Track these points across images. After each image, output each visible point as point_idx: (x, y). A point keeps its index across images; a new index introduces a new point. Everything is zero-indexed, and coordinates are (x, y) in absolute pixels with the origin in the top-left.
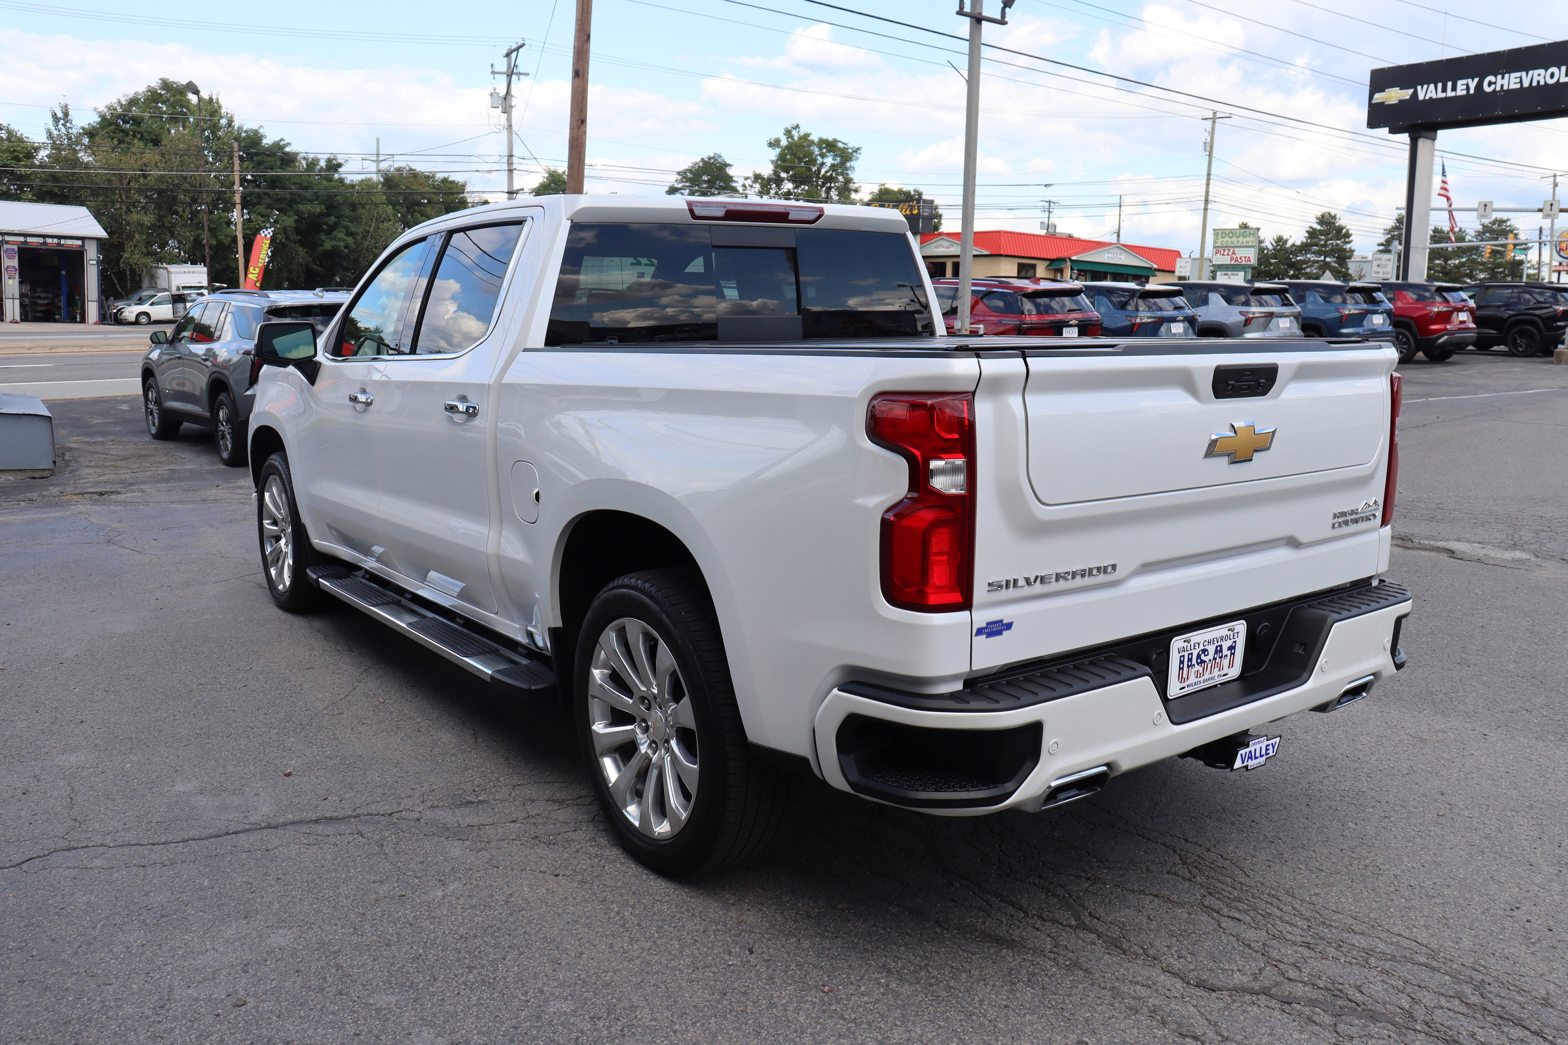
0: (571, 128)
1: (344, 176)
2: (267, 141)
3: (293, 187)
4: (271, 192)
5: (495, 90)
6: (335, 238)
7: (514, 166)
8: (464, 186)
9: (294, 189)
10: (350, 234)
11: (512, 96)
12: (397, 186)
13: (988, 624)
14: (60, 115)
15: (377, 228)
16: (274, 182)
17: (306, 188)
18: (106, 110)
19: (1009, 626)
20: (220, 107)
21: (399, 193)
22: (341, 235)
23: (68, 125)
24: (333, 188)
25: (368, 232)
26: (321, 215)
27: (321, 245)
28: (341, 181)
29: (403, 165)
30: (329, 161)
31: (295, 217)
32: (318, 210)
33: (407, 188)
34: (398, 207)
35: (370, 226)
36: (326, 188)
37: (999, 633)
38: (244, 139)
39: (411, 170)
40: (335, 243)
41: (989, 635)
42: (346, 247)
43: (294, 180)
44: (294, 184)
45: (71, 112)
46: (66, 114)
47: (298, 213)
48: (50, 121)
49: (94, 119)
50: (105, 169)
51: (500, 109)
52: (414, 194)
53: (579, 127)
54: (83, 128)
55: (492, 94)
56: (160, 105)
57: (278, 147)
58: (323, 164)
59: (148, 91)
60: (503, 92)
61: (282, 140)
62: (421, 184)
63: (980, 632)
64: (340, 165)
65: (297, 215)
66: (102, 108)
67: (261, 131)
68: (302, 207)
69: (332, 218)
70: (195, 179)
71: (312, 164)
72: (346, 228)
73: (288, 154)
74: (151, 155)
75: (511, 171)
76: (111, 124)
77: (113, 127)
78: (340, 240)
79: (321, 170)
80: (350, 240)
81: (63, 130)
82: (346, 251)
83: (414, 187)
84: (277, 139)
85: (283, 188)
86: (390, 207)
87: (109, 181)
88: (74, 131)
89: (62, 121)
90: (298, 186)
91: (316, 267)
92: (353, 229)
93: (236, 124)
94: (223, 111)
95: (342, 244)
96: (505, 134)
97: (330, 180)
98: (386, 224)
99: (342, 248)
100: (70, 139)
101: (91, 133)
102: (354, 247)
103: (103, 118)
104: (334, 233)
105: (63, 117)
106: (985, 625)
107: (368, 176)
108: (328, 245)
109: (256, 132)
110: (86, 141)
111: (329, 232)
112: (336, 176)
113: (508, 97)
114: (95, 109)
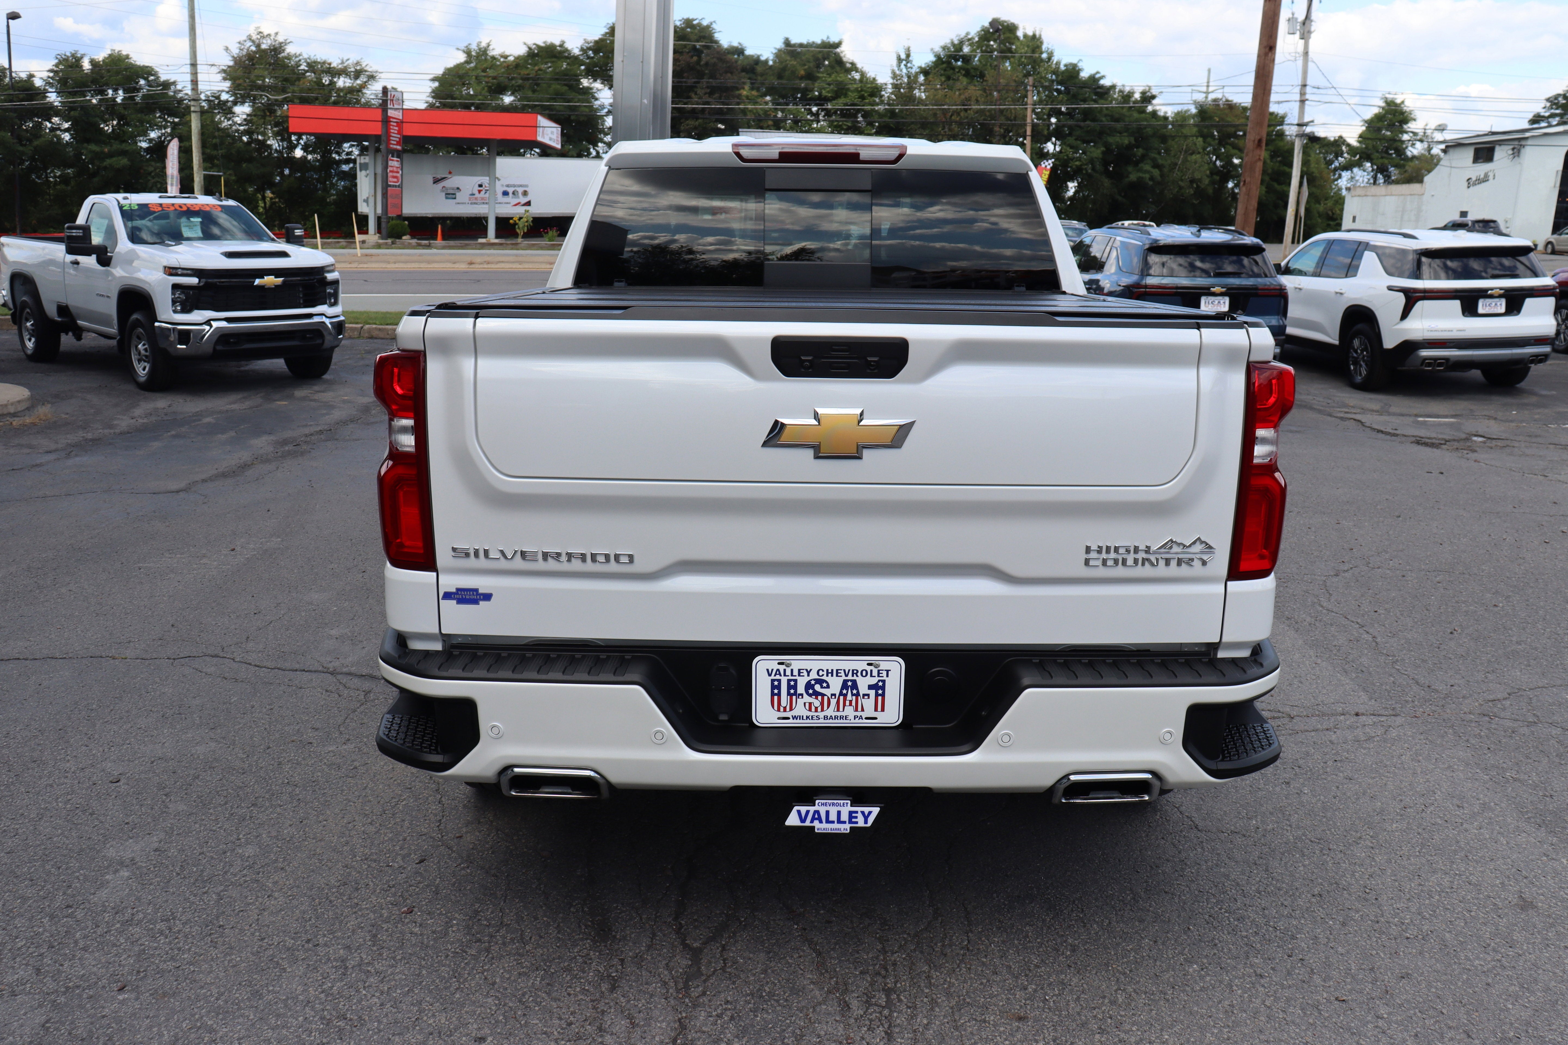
0: (1259, 56)
1: (1158, 108)
2: (1084, 75)
3: (1104, 119)
4: (1082, 124)
5: (1293, 14)
6: (1140, 170)
7: (1307, 97)
8: (1283, 118)
9: (1105, 121)
10: (1156, 166)
11: (1312, 21)
12: (1211, 118)
13: (458, 590)
14: (903, 56)
15: (1185, 160)
16: (1087, 114)
17: (1117, 120)
18: (941, 50)
19: (488, 597)
20: (1042, 43)
21: (1212, 126)
22: (1147, 167)
23: (909, 65)
24: (1146, 120)
25: (1176, 164)
26: (1130, 147)
27: (1127, 177)
28: (1154, 113)
29: (1220, 96)
30: (1143, 93)
31: (1103, 149)
32: (1126, 142)
33: (1222, 119)
34: (1209, 140)
35: (1178, 158)
36: (1137, 120)
37: (475, 602)
38: (1063, 72)
39: (1227, 101)
40: (1141, 175)
41: (460, 601)
42: (1152, 178)
43: (1105, 112)
44: (1106, 115)
45: (912, 54)
46: (908, 56)
47: (1107, 145)
48: (894, 62)
49: (930, 58)
50: (933, 105)
51: (1298, 35)
52: (1228, 126)
53: (1266, 54)
54: (920, 67)
55: (1289, 20)
56: (992, 43)
57: (1094, 80)
58: (1137, 96)
59: (983, 30)
60: (1301, 17)
61: (1098, 73)
62: (1236, 116)
63: (448, 596)
64: (1154, 97)
65: (1105, 147)
66: (938, 49)
67: (1080, 65)
68: (1111, 140)
69: (1141, 150)
70: (1011, 112)
71: (1127, 97)
72: (1154, 160)
73: (1102, 87)
74: (974, 90)
75: (1303, 102)
76: (943, 63)
77: (944, 65)
78: (1147, 172)
79: (1136, 102)
80: (1156, 172)
81: (904, 71)
82: (1151, 183)
83: (1229, 119)
84: (1093, 72)
85: (1094, 120)
86: (1200, 139)
87: (935, 115)
88: (913, 71)
89: (904, 62)
90: (1108, 118)
91: (1120, 198)
92: (1160, 162)
93: (1055, 59)
94: (1044, 47)
95: (1147, 176)
96: (1300, 62)
97: (1142, 111)
98: (1194, 157)
99: (1147, 180)
100: (909, 77)
101: (925, 72)
102: (1159, 178)
103: (938, 57)
104: (1141, 165)
105: (905, 59)
106: (454, 590)
107: (1185, 108)
108: (1133, 177)
109: (1074, 66)
110: (922, 78)
111: (1136, 164)
112: (1150, 108)
113: (1307, 22)
114: (932, 49)
